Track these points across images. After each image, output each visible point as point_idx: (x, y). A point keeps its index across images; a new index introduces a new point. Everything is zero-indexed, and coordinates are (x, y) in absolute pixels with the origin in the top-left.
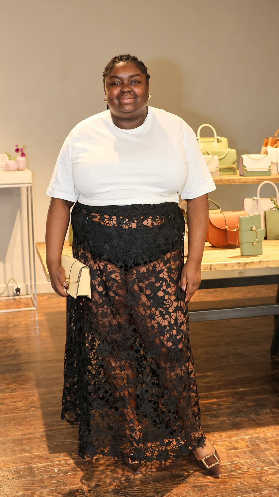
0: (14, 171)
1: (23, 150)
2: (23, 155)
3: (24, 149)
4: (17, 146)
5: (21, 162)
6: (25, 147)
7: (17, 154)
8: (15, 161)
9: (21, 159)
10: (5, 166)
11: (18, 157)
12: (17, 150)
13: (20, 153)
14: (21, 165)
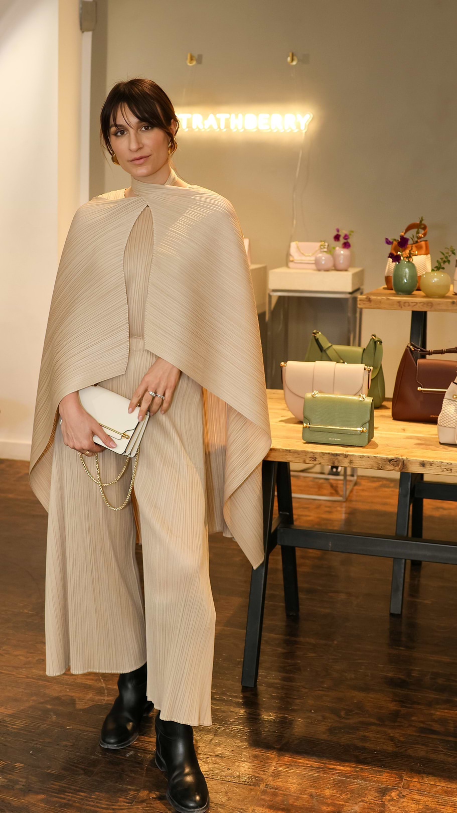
0: (327, 270)
1: (348, 238)
2: (346, 245)
3: (350, 237)
4: (338, 231)
5: (342, 257)
6: (352, 232)
7: (337, 243)
8: (331, 254)
9: (342, 252)
10: (313, 262)
11: (337, 248)
12: (337, 238)
13: (342, 240)
14: (342, 261)
